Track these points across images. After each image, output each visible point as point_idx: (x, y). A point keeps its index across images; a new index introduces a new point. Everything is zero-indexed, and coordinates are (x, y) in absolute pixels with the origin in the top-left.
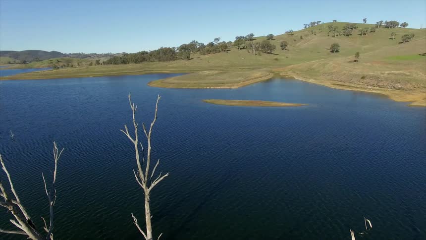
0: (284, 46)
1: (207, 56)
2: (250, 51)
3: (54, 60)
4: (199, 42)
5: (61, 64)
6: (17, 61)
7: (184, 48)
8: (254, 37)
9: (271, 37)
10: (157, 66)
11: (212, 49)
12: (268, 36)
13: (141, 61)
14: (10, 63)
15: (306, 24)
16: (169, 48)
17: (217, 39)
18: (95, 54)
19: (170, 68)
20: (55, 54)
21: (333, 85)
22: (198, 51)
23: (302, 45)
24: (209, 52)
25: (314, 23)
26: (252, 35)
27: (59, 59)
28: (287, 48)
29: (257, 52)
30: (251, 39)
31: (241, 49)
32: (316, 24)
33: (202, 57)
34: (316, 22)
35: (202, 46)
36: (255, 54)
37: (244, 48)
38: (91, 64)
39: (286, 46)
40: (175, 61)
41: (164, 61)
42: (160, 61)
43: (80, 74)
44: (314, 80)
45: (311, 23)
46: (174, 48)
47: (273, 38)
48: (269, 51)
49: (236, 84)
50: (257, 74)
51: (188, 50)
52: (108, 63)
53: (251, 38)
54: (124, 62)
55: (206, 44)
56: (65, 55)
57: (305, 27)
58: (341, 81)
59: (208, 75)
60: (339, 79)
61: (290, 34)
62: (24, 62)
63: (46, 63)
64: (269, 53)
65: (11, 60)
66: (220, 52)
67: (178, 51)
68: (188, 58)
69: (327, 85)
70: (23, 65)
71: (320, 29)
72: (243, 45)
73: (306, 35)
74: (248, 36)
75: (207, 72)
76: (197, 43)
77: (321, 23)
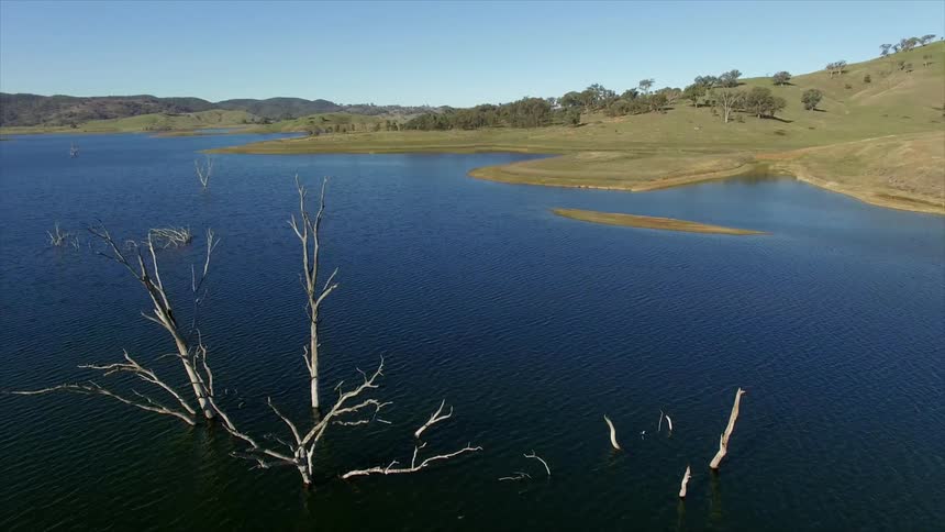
0: (811, 102)
1: (617, 120)
2: (719, 111)
3: (317, 117)
4: (607, 88)
5: (328, 125)
6: (257, 119)
7: (571, 101)
8: (739, 78)
9: (783, 80)
10: (506, 137)
11: (633, 103)
12: (776, 76)
13: (477, 126)
14: (245, 122)
15: (886, 43)
16: (541, 99)
17: (646, 83)
18: (398, 107)
19: (534, 142)
20: (323, 105)
21: (878, 199)
22: (603, 107)
23: (865, 97)
24: (624, 110)
25: (913, 41)
26: (735, 74)
27: (326, 116)
28: (818, 106)
29: (734, 115)
30: (732, 84)
31: (700, 106)
32: (918, 44)
33: (609, 120)
34: (920, 37)
35: (612, 98)
36: (730, 119)
37: (707, 104)
38: (377, 128)
39: (818, 100)
40: (548, 129)
41: (523, 126)
42: (516, 126)
43: (353, 147)
44: (837, 184)
45: (904, 43)
46: (552, 99)
47: (789, 81)
48: (767, 113)
49: (646, 182)
50: (708, 163)
51: (580, 105)
52: (409, 128)
53: (732, 81)
54: (441, 126)
55: (619, 93)
56: (340, 108)
57: (884, 53)
58: (906, 189)
59: (596, 161)
60: (902, 185)
61: (839, 70)
62: (266, 121)
63: (301, 123)
64: (767, 117)
65: (248, 116)
66: (648, 111)
67: (560, 106)
68: (575, 122)
69: (862, 198)
70: (265, 126)
71: (926, 57)
72: (707, 97)
73: (883, 74)
74: (725, 75)
75: (595, 154)
76: (602, 89)
77: (934, 40)
